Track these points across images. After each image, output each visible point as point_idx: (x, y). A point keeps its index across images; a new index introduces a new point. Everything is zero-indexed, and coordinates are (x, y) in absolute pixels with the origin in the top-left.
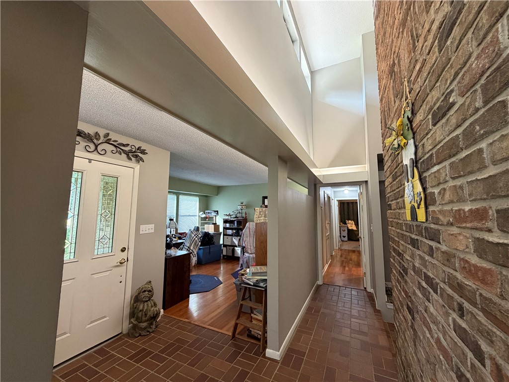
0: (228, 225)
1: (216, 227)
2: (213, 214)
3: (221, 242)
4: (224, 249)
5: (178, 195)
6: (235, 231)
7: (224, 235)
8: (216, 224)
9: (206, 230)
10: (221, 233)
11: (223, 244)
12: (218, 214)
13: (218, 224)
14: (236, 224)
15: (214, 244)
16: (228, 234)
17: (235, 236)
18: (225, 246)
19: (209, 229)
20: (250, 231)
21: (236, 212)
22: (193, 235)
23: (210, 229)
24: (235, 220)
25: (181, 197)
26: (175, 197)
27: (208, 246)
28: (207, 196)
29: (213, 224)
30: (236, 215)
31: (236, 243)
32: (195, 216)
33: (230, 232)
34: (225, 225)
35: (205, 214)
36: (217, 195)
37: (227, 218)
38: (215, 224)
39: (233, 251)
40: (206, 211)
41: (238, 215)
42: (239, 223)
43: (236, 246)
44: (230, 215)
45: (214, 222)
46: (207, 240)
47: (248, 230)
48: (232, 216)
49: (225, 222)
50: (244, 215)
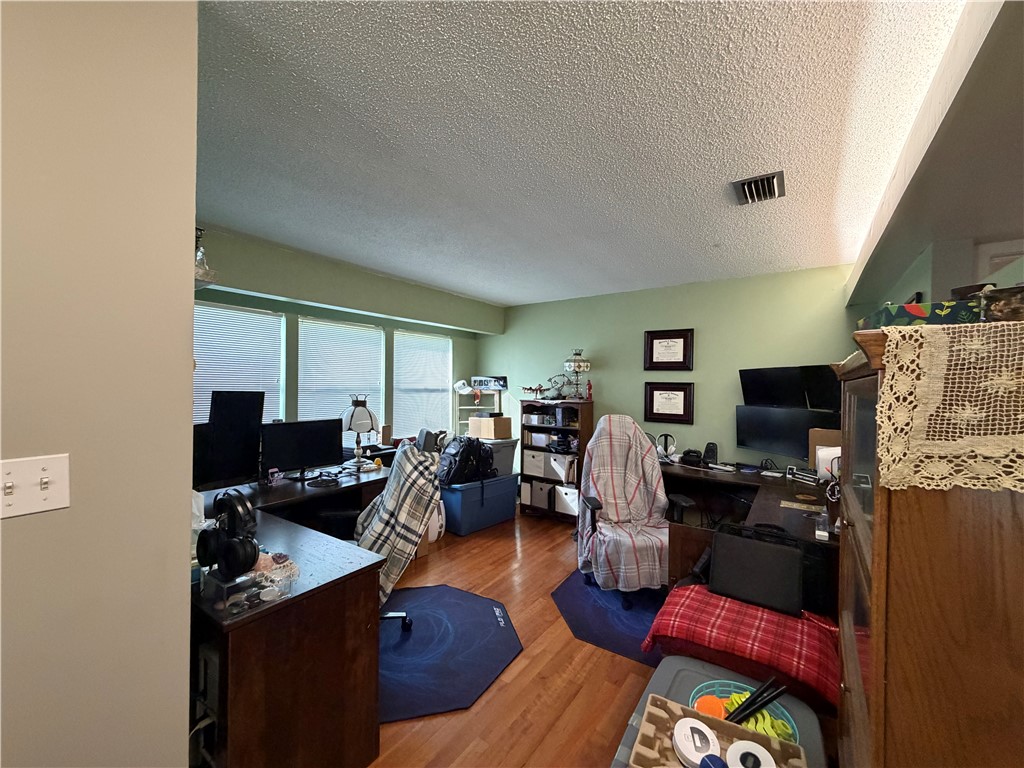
0: (535, 420)
1: (502, 424)
2: (493, 386)
3: (517, 468)
4: (526, 488)
5: (389, 327)
6: (555, 438)
7: (524, 447)
8: (501, 414)
9: (471, 434)
10: (516, 441)
11: (522, 474)
12: (505, 386)
13: (505, 416)
14: (559, 417)
15: (495, 476)
16: (534, 444)
17: (557, 452)
18: (527, 479)
19: (479, 429)
20: (611, 445)
21: (560, 381)
22: (409, 468)
23: (483, 431)
24: (556, 406)
25: (399, 336)
26: (381, 336)
27: (478, 484)
28: (475, 336)
29: (492, 415)
30: (559, 390)
31: (562, 474)
32: (443, 391)
33: (540, 439)
34: (528, 420)
35: (470, 385)
36: (503, 332)
37: (531, 397)
38: (497, 416)
39: (552, 496)
40: (473, 379)
41: (566, 391)
42: (571, 412)
43: (560, 483)
44: (540, 390)
45: (497, 411)
46: (475, 462)
47: (605, 442)
48: (547, 394)
49: (528, 408)
50: (583, 390)
